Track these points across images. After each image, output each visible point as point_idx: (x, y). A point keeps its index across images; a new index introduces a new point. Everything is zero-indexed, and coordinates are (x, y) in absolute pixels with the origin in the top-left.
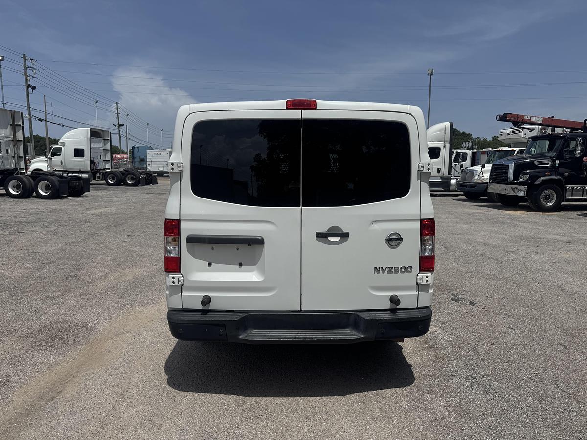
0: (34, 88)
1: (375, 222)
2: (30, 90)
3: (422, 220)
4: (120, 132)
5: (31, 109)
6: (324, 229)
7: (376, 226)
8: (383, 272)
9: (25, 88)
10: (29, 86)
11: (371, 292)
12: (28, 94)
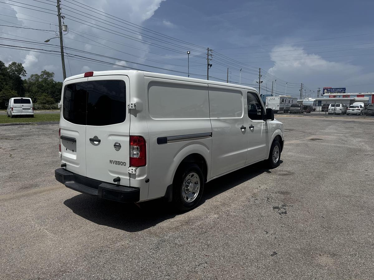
0: (211, 65)
1: (110, 135)
2: (209, 66)
3: (130, 136)
4: (260, 86)
5: (209, 77)
6: (92, 137)
7: (111, 138)
8: (114, 163)
9: (207, 66)
10: (208, 65)
11: (109, 173)
12: (208, 69)
